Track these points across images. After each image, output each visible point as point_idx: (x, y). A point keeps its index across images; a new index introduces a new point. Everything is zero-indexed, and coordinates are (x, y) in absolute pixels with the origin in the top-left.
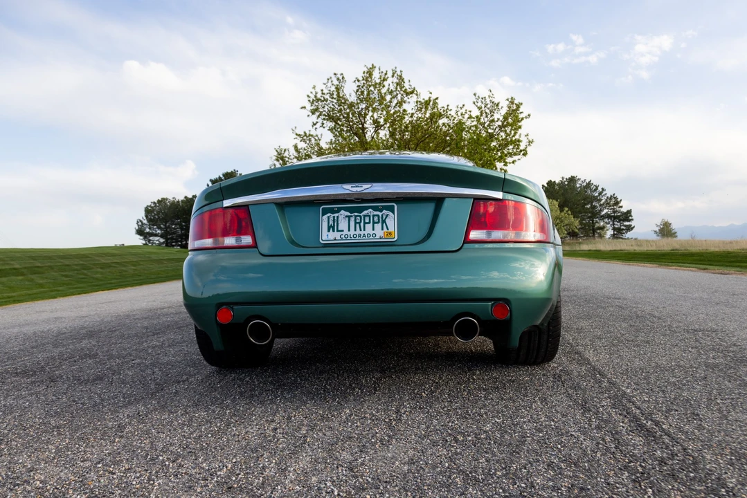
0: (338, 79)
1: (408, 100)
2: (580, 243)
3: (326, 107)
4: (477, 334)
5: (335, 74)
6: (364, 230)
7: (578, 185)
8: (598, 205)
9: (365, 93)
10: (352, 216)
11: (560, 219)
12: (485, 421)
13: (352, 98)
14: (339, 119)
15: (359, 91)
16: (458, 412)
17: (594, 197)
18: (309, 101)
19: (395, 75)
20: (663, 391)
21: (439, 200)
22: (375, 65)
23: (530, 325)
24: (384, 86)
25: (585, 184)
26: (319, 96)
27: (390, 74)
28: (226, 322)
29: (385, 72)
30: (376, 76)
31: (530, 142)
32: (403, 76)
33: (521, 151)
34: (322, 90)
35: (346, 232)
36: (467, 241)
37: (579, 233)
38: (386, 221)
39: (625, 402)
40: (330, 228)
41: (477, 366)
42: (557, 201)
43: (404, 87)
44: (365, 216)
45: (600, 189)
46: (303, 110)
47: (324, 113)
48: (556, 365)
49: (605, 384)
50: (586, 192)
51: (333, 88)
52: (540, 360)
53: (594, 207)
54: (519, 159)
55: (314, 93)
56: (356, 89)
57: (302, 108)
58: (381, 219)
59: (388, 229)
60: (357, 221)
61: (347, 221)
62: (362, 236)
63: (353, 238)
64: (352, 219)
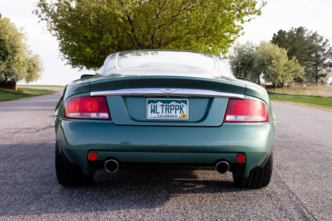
2: (304, 89)
4: (228, 170)
6: (171, 113)
7: (305, 36)
8: (321, 54)
10: (164, 105)
11: (288, 66)
12: (230, 214)
16: (216, 210)
17: (319, 47)
20: (323, 203)
21: (211, 99)
23: (255, 166)
25: (311, 35)
28: (93, 160)
31: (264, 4)
33: (256, 11)
35: (161, 114)
36: (225, 121)
37: (305, 79)
38: (183, 108)
39: (301, 207)
40: (152, 111)
41: (223, 188)
42: (286, 49)
44: (171, 105)
45: (324, 40)
48: (269, 189)
49: (294, 199)
50: (312, 42)
52: (260, 186)
53: (318, 56)
54: (254, 18)
58: (180, 108)
59: (183, 113)
60: (167, 108)
61: (162, 108)
62: (169, 116)
63: (165, 117)
64: (164, 107)
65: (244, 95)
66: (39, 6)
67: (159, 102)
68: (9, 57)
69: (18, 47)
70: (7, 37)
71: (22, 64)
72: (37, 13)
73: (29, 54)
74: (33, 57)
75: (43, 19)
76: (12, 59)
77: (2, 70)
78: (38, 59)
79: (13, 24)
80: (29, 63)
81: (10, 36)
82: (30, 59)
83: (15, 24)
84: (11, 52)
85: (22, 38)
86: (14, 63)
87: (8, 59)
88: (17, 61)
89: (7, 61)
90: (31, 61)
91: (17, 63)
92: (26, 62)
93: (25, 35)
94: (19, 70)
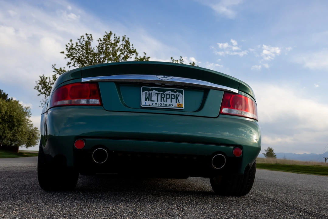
0: (88, 38)
1: (130, 56)
3: (78, 54)
5: (87, 34)
6: (166, 102)
9: (104, 48)
13: (96, 51)
14: (86, 63)
15: (100, 47)
18: (67, 49)
19: (125, 40)
21: (206, 90)
22: (112, 32)
24: (117, 46)
26: (74, 46)
27: (121, 39)
28: (80, 148)
29: (118, 37)
30: (112, 39)
32: (130, 41)
34: (77, 43)
35: (156, 102)
36: (221, 113)
38: (178, 98)
40: (147, 99)
43: (129, 48)
44: (166, 94)
46: (62, 54)
47: (76, 57)
51: (84, 43)
55: (71, 45)
56: (98, 45)
57: (62, 52)
58: (175, 97)
59: (179, 103)
60: (162, 97)
61: (157, 96)
62: (165, 105)
63: (160, 106)
64: (160, 95)
65: (238, 90)
66: (40, 84)
67: (154, 91)
68: (15, 128)
69: (23, 121)
70: (15, 114)
71: (24, 133)
72: (38, 89)
73: (30, 127)
74: (33, 129)
75: (42, 93)
76: (17, 129)
77: (9, 137)
78: (37, 131)
79: (21, 105)
80: (30, 133)
81: (17, 114)
82: (31, 130)
83: (22, 105)
84: (16, 124)
85: (27, 115)
86: (19, 132)
87: (14, 130)
88: (21, 131)
89: (13, 131)
90: (32, 132)
91: (21, 133)
92: (28, 132)
93: (28, 113)
94: (22, 138)
